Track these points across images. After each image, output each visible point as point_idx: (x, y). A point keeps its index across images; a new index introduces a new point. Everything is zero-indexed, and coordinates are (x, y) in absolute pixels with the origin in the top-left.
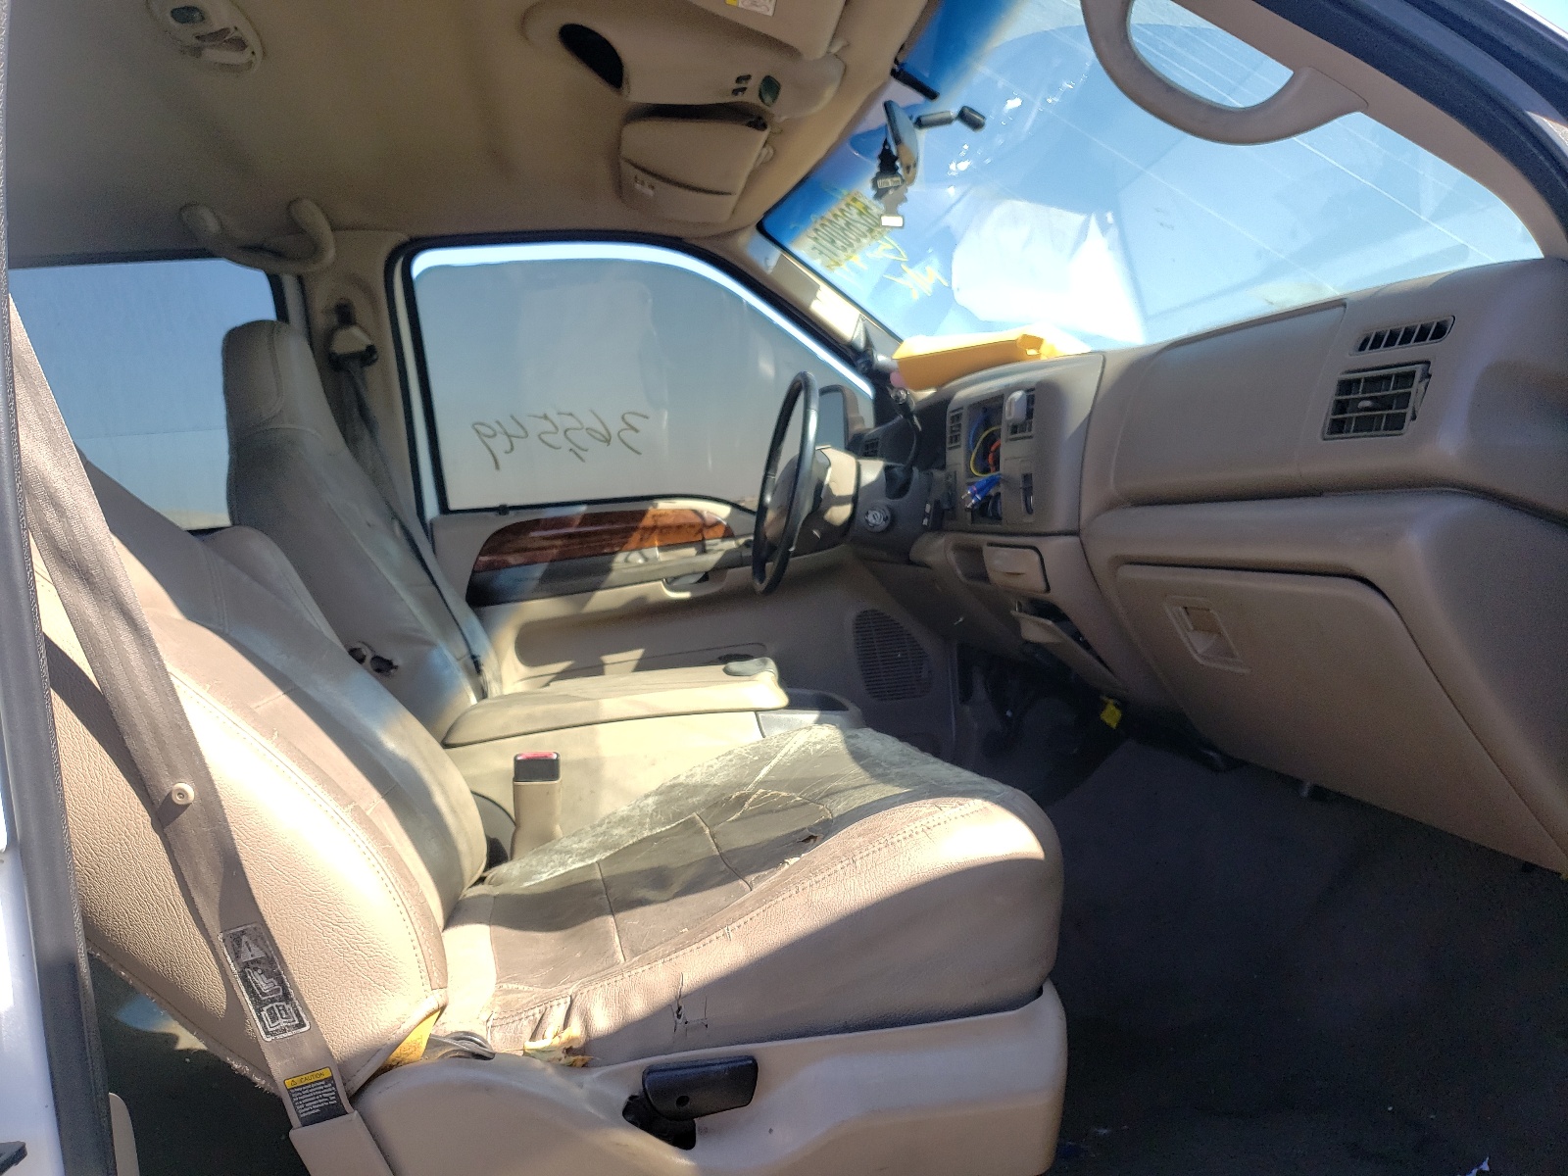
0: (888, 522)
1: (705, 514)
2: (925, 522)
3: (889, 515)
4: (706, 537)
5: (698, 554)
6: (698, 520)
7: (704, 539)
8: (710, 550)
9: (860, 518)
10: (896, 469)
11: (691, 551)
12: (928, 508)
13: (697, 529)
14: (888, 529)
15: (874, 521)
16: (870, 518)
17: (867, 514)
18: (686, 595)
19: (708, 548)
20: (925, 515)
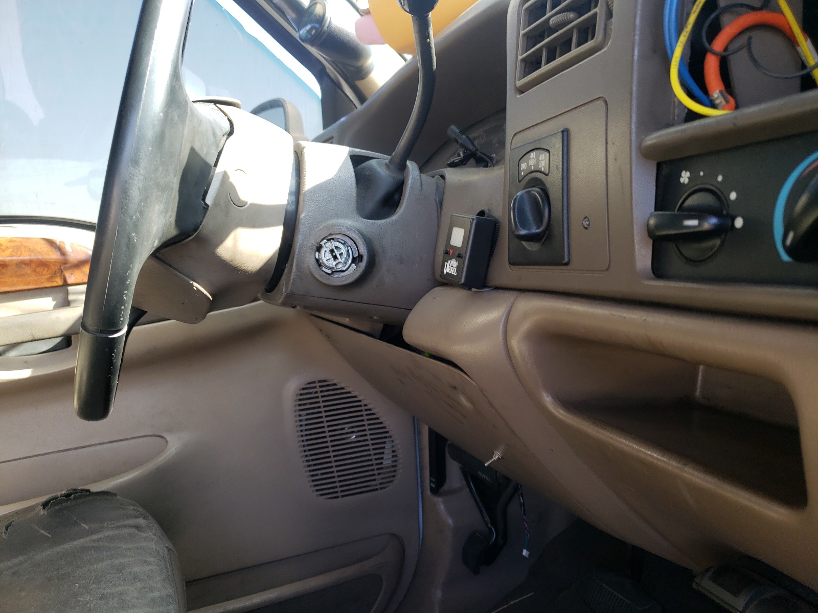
0: (363, 265)
1: (68, 248)
2: (451, 267)
3: (363, 250)
4: (70, 281)
5: (57, 307)
6: (54, 256)
7: (66, 284)
8: (75, 301)
9: (303, 255)
10: (373, 162)
11: (47, 302)
12: (458, 237)
13: (54, 268)
14: (360, 281)
15: (332, 263)
16: (325, 257)
17: (319, 249)
18: (25, 374)
19: (71, 298)
20: (450, 253)
